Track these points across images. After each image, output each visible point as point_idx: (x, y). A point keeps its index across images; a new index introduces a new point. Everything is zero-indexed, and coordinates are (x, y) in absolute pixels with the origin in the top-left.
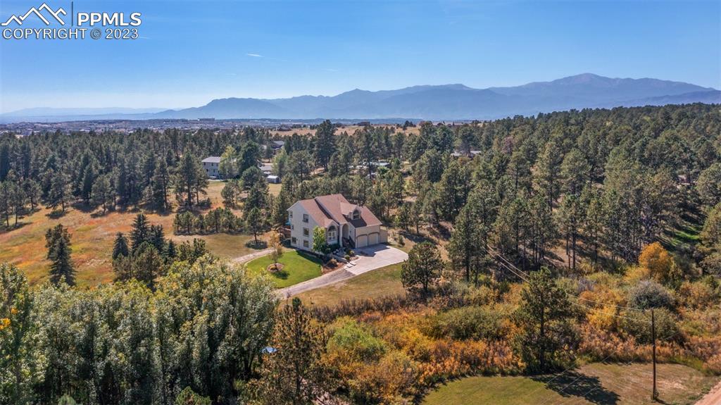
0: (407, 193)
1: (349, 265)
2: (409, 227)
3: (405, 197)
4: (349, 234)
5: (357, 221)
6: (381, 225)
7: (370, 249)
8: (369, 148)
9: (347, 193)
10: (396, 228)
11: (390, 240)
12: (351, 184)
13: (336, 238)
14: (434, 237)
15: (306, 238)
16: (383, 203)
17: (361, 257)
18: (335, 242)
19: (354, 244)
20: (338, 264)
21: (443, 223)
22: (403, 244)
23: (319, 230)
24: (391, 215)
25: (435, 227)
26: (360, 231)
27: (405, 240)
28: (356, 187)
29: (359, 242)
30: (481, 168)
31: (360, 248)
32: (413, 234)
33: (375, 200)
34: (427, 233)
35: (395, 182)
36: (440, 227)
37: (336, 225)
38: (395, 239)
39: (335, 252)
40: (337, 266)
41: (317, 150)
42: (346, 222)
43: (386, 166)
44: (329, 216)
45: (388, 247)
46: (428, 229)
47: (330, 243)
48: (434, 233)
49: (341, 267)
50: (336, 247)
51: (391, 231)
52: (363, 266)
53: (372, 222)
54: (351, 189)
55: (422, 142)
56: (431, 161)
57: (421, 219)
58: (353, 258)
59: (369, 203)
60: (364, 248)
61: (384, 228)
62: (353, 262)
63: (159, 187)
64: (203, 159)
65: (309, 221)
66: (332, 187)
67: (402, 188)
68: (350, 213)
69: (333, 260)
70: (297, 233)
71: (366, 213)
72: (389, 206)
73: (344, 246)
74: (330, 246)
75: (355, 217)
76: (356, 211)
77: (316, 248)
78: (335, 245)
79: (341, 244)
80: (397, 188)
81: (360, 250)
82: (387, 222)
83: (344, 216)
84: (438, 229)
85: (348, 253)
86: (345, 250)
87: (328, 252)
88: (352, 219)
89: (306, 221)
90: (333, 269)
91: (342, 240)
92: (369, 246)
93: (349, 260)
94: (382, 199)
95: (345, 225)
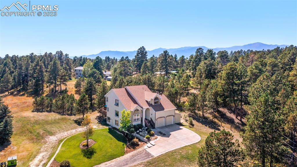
0: (191, 87)
1: (149, 145)
2: (197, 111)
3: (191, 89)
4: (151, 116)
5: (157, 106)
6: (176, 110)
7: (167, 129)
8: (166, 59)
9: (151, 86)
10: (186, 112)
11: (182, 121)
12: (154, 80)
13: (140, 119)
14: (216, 120)
15: (117, 118)
16: (176, 93)
17: (159, 137)
18: (139, 122)
19: (154, 124)
20: (139, 143)
21: (221, 109)
22: (193, 125)
23: (126, 112)
24: (182, 102)
25: (215, 112)
26: (159, 114)
27: (194, 122)
28: (158, 82)
29: (158, 123)
30: (254, 67)
31: (159, 128)
32: (200, 117)
33: (170, 91)
34: (211, 117)
35: (184, 80)
36: (219, 112)
37: (140, 109)
38: (186, 121)
39: (138, 131)
40: (138, 145)
41: (137, 63)
42: (148, 107)
43: (176, 72)
44: (135, 102)
45: (181, 127)
46: (210, 113)
47: (135, 123)
48: (215, 117)
49: (142, 146)
50: (140, 126)
51: (183, 114)
52: (160, 147)
53: (169, 107)
54: (154, 83)
55: (198, 57)
56: (207, 66)
57: (206, 106)
58: (153, 138)
59: (166, 93)
60: (162, 128)
61: (177, 112)
62: (152, 142)
63: (38, 81)
64: (75, 68)
65: (119, 104)
66: (141, 81)
67: (189, 84)
68: (152, 99)
69: (135, 140)
70: (110, 114)
71: (164, 99)
72: (180, 96)
73: (146, 126)
74: (135, 126)
75: (155, 103)
76: (156, 98)
77: (123, 127)
78: (138, 125)
79: (144, 124)
80: (185, 84)
81: (159, 130)
82: (180, 107)
83: (147, 101)
84: (218, 113)
85: (149, 133)
86: (147, 130)
87: (133, 132)
88: (153, 104)
89: (117, 105)
90: (134, 148)
91: (145, 121)
92: (167, 126)
93: (149, 139)
94: (176, 90)
95: (147, 109)
